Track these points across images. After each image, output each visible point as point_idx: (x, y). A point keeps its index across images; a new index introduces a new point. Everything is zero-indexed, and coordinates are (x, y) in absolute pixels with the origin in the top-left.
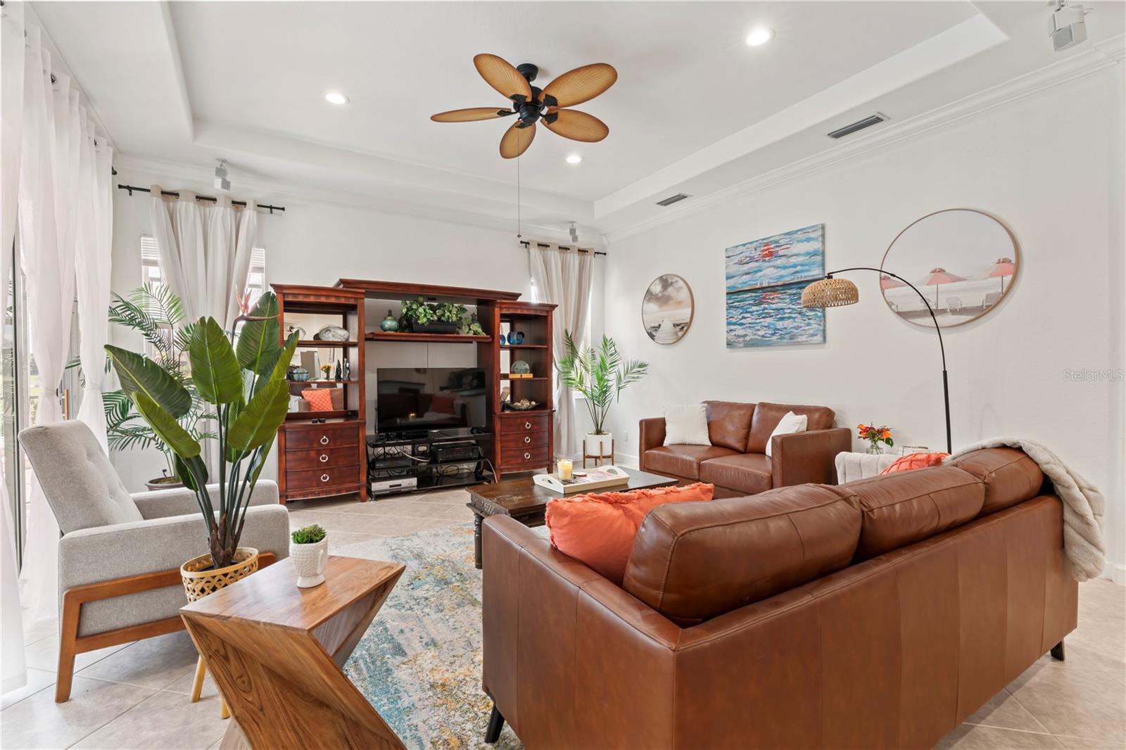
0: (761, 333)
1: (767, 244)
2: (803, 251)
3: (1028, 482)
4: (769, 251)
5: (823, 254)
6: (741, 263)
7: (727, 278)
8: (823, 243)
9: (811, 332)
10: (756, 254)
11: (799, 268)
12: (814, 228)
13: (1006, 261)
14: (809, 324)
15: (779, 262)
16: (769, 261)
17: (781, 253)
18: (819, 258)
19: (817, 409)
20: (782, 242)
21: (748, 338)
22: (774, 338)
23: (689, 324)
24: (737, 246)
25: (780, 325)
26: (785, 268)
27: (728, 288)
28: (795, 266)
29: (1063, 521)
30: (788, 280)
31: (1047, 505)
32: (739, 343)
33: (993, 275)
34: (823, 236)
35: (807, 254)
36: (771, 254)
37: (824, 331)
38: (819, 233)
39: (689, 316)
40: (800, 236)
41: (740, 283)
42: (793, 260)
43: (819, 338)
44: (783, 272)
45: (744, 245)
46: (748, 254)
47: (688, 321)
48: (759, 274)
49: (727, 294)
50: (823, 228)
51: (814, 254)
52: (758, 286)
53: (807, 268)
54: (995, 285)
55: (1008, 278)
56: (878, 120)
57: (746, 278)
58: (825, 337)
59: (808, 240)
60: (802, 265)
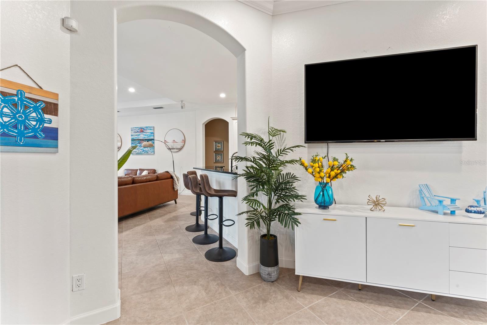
0: (140, 151)
1: (141, 129)
2: (150, 132)
3: (169, 176)
4: (142, 130)
5: (154, 133)
6: (135, 132)
7: (131, 136)
8: (154, 131)
9: (151, 151)
10: (139, 131)
11: (149, 136)
12: (152, 127)
13: (183, 140)
14: (151, 150)
15: (144, 134)
16: (142, 133)
17: (145, 131)
18: (153, 134)
19: (152, 169)
20: (145, 129)
21: (137, 152)
22: (143, 152)
23: (120, 147)
24: (134, 128)
25: (144, 149)
26: (146, 135)
27: (132, 138)
28: (148, 135)
29: (173, 182)
30: (146, 138)
31: (171, 179)
32: (135, 153)
33: (182, 142)
34: (154, 129)
35: (150, 133)
36: (142, 131)
37: (154, 151)
38: (153, 128)
39: (121, 145)
40: (149, 128)
41: (135, 137)
42: (148, 134)
43: (153, 153)
44: (145, 136)
45: (136, 128)
46: (137, 130)
47: (120, 146)
48: (140, 136)
49: (131, 140)
50: (154, 127)
51: (152, 133)
52: (139, 139)
53: (150, 136)
54: (182, 144)
55: (184, 143)
56: (162, 108)
57: (136, 136)
58: (154, 153)
59: (151, 129)
60: (150, 135)
